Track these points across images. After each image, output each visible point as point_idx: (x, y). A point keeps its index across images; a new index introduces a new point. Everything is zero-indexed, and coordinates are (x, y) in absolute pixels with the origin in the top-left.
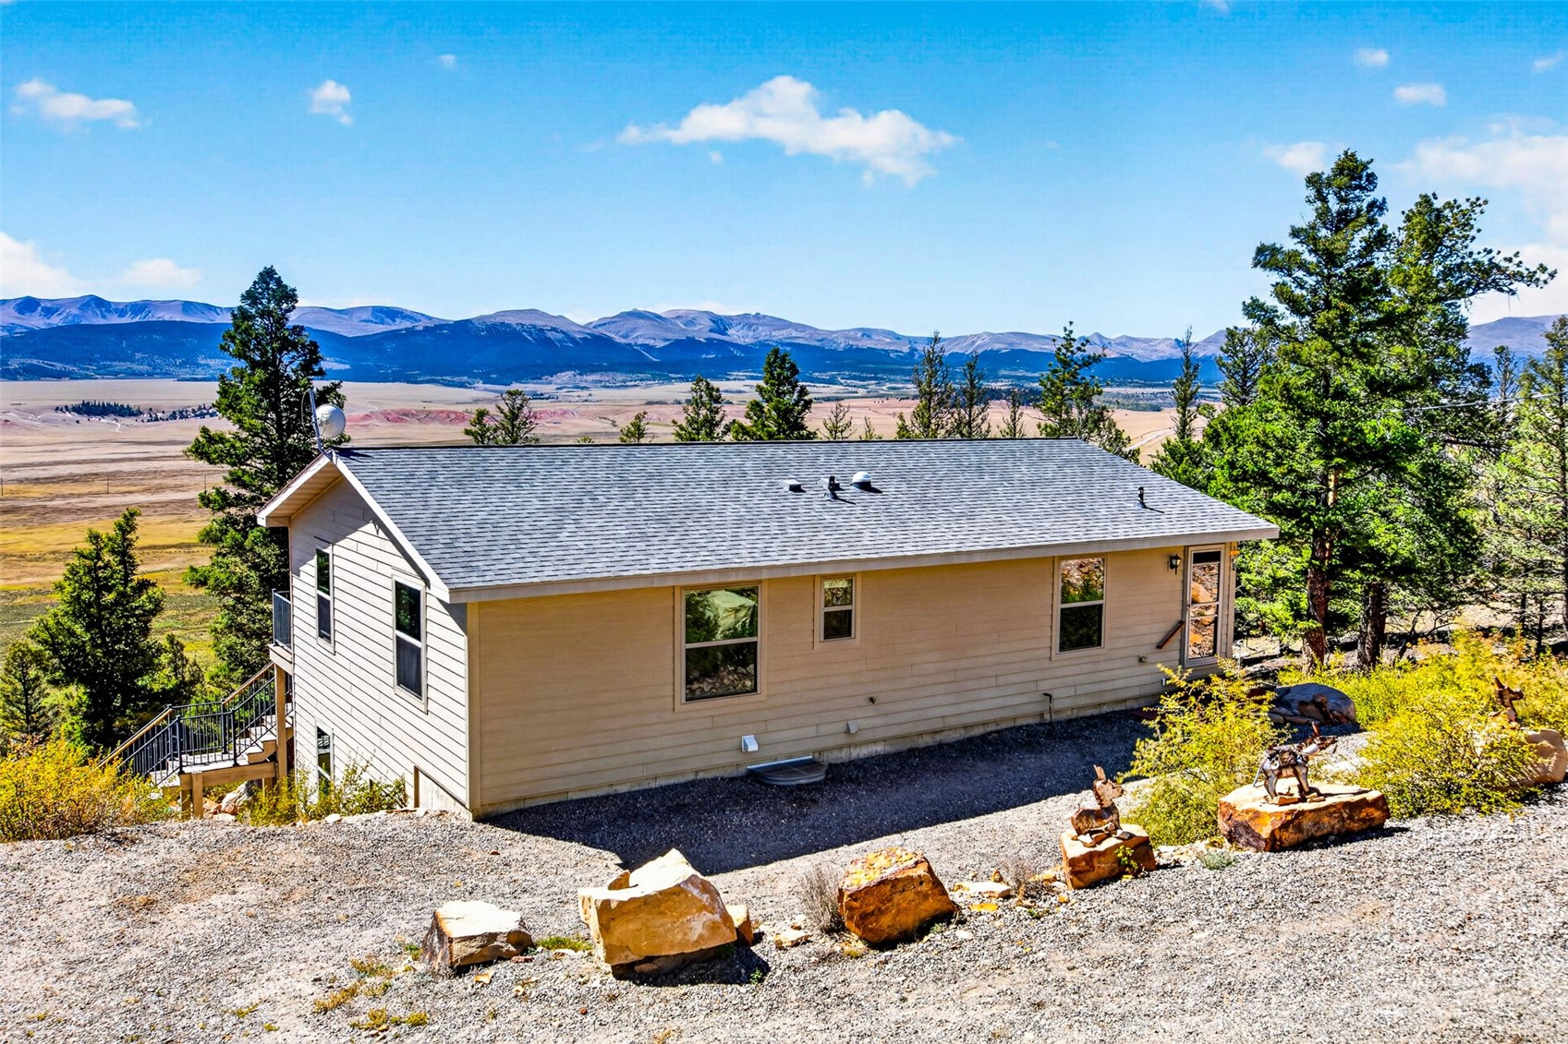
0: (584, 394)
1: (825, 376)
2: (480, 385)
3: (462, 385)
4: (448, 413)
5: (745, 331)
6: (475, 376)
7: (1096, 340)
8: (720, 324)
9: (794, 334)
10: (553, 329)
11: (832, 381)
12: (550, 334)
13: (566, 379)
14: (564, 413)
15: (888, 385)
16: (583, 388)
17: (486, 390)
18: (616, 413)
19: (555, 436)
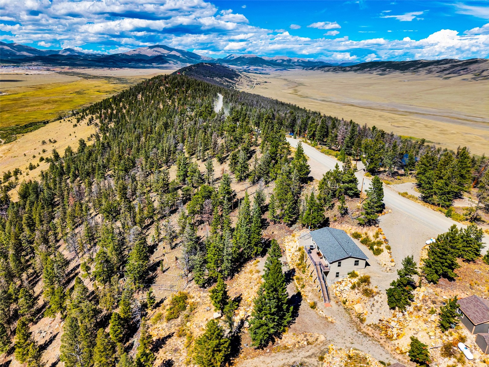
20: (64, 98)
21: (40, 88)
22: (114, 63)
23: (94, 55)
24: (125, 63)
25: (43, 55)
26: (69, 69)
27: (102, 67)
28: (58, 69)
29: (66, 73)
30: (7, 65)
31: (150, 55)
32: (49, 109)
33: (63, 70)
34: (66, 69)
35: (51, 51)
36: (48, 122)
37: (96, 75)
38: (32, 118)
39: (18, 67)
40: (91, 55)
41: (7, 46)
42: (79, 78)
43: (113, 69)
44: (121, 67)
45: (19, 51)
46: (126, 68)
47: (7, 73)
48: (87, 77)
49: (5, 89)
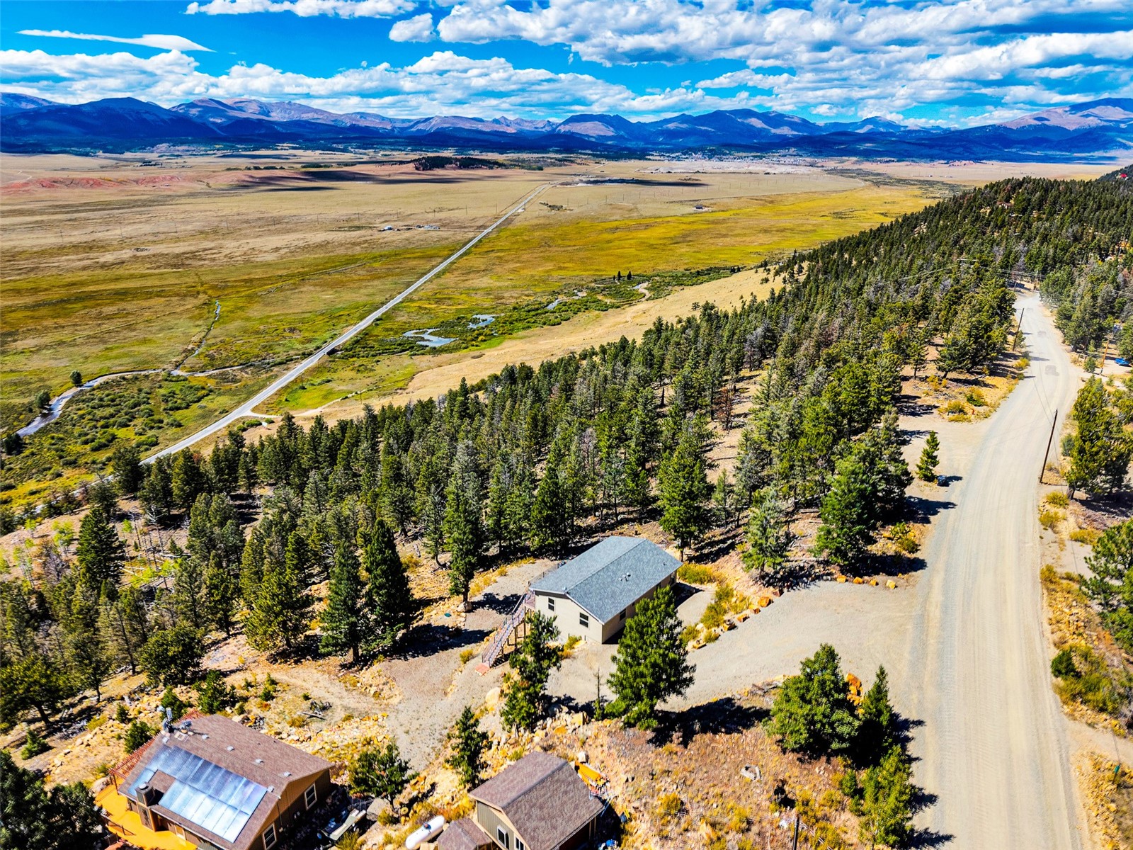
0: (179, 160)
1: (341, 147)
2: (100, 153)
3: (87, 155)
4: (88, 181)
5: (283, 114)
6: (95, 148)
7: (502, 121)
8: (265, 109)
9: (316, 116)
10: (147, 112)
11: (345, 150)
12: (145, 116)
13: (164, 149)
14: (172, 178)
15: (382, 153)
16: (178, 156)
17: (106, 158)
18: (208, 177)
19: (169, 196)
20: (802, 225)
21: (772, 202)
22: (967, 149)
23: (926, 131)
24: (996, 148)
25: (817, 133)
26: (857, 162)
27: (932, 158)
28: (832, 163)
29: (843, 172)
30: (744, 154)
31: (1072, 128)
32: (761, 244)
33: (840, 166)
34: (850, 163)
35: (836, 124)
36: (739, 270)
37: (904, 176)
38: (719, 260)
39: (761, 158)
40: (919, 131)
41: (759, 118)
42: (863, 183)
43: (957, 163)
44: (977, 159)
45: (776, 126)
46: (991, 162)
47: (736, 170)
48: (880, 181)
49: (712, 201)
